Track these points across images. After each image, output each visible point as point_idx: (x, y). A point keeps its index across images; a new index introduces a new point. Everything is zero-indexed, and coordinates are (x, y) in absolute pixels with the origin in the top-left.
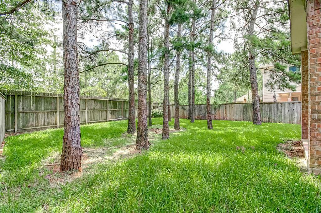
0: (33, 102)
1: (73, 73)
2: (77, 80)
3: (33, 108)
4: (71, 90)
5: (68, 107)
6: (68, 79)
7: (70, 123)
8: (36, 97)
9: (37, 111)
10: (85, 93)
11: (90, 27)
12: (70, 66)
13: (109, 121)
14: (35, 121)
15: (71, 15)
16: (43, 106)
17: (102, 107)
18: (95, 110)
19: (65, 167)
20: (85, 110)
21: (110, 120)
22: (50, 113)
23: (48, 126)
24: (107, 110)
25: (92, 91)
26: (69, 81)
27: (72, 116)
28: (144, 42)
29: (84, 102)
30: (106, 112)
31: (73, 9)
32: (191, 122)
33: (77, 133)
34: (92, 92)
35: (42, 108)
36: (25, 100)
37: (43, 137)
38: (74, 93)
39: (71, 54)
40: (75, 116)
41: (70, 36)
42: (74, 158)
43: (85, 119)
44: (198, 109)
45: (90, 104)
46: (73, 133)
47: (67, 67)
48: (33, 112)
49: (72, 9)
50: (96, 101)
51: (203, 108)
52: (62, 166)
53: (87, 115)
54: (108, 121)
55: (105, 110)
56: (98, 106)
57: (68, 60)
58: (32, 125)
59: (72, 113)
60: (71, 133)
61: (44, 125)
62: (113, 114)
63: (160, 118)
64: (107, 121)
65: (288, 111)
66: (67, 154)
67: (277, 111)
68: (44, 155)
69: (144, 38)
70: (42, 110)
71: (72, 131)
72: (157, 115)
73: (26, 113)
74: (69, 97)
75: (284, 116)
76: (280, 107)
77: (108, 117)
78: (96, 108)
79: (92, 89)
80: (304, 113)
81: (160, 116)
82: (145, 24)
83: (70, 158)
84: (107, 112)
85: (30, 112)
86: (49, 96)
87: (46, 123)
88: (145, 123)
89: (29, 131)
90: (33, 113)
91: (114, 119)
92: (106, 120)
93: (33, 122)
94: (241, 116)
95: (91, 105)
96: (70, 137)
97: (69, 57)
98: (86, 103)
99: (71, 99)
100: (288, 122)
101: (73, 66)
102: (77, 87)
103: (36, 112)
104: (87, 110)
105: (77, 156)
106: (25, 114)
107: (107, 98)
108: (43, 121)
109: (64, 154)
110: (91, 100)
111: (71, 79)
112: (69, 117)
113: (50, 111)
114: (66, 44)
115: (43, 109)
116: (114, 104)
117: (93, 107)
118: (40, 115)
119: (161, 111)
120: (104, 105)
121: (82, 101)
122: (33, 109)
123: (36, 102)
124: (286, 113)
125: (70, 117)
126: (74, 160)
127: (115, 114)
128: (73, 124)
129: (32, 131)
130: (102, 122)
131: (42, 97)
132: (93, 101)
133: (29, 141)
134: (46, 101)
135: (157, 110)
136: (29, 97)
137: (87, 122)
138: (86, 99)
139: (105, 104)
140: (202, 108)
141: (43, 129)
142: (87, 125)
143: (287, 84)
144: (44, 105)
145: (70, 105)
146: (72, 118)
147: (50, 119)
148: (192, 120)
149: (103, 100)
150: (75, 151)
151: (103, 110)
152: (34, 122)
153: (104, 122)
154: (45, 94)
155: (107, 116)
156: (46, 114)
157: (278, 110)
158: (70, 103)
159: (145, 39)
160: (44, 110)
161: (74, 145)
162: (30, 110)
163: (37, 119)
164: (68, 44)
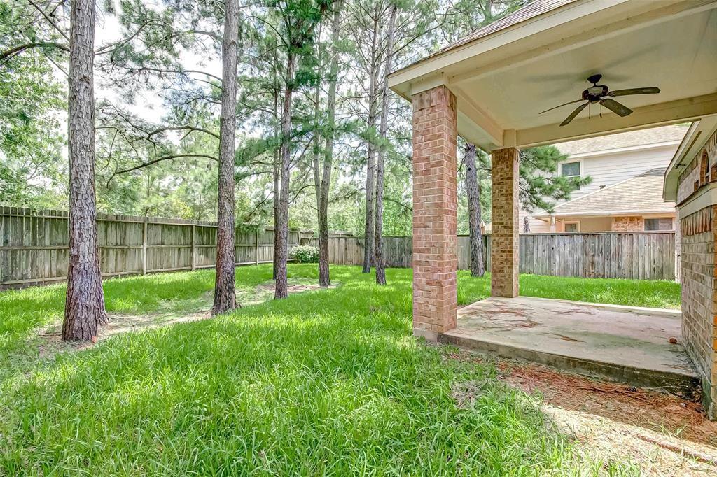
0: (27, 228)
1: (83, 186)
2: (90, 199)
3: (27, 240)
4: (80, 214)
5: (75, 241)
6: (75, 197)
7: (78, 266)
8: (34, 218)
9: (36, 248)
10: (146, 211)
11: (146, 82)
12: (78, 176)
13: (197, 269)
14: (32, 268)
15: (81, 97)
16: (47, 237)
17: (179, 240)
18: (163, 246)
19: (69, 335)
20: (142, 247)
21: (200, 267)
22: (63, 251)
23: (59, 278)
24: (192, 247)
25: (163, 205)
26: (77, 200)
27: (81, 255)
28: (229, 128)
29: (140, 231)
30: (189, 252)
31: (84, 87)
32: (364, 271)
33: (89, 282)
34: (163, 209)
35: (46, 240)
36: (10, 225)
37: (42, 297)
38: (84, 218)
39: (80, 157)
40: (87, 254)
41: (78, 131)
42: (84, 321)
43: (142, 265)
44: (388, 246)
45: (152, 235)
46: (82, 281)
47: (73, 178)
48: (26, 250)
49: (82, 88)
50: (167, 227)
51: (397, 243)
52: (64, 333)
53: (145, 256)
54: (193, 269)
55: (186, 246)
56: (171, 238)
57: (74, 168)
58: (24, 277)
59: (81, 250)
60: (79, 282)
61: (51, 275)
62: (207, 255)
63: (312, 264)
64: (191, 270)
65: (544, 251)
66: (72, 314)
67: (526, 251)
68: (37, 322)
69: (228, 119)
70: (45, 246)
71: (80, 279)
72: (306, 259)
73: (13, 251)
74: (77, 226)
75: (537, 260)
76: (531, 243)
77: (194, 260)
78: (166, 243)
79: (163, 202)
80: (494, 254)
81: (314, 260)
82: (230, 95)
83: (76, 320)
84: (191, 251)
85: (20, 250)
86: (63, 217)
87: (54, 272)
88: (229, 269)
89: (17, 287)
90: (28, 250)
91: (208, 266)
92: (190, 268)
93: (27, 269)
94: (464, 261)
95: (155, 235)
96: (77, 288)
97: (76, 163)
98: (143, 232)
99: (79, 229)
100: (544, 272)
101: (82, 176)
102: (90, 209)
103: (34, 250)
104: (145, 244)
105: (89, 319)
106: (9, 253)
107: (192, 222)
108: (47, 267)
109: (68, 314)
110: (156, 225)
111: (80, 197)
112: (75, 256)
113: (62, 247)
114: (72, 142)
115: (47, 242)
116: (208, 233)
117: (159, 240)
118: (42, 255)
119: (314, 249)
120: (184, 236)
121: (135, 228)
122: (27, 244)
123: (34, 229)
124: (540, 255)
125: (77, 257)
126: (83, 324)
127: (210, 254)
128: (82, 267)
129: (24, 286)
130: (180, 271)
131: (45, 218)
132: (160, 228)
133: (17, 303)
134: (54, 227)
135: (306, 248)
136: (20, 220)
137: (145, 271)
138: (144, 224)
139: (186, 234)
140: (394, 244)
141: (46, 283)
142: (145, 277)
143: (538, 200)
144: (51, 235)
145: (77, 237)
146: (81, 257)
147: (62, 264)
148: (365, 268)
149: (183, 226)
150: (85, 310)
151: (181, 246)
152: (29, 269)
153: (184, 272)
154: (53, 212)
155: (191, 258)
156: (54, 254)
157: (527, 248)
158: (78, 234)
159: (231, 122)
160: (51, 244)
161: (83, 300)
162: (20, 245)
163: (34, 263)
164: (76, 143)
